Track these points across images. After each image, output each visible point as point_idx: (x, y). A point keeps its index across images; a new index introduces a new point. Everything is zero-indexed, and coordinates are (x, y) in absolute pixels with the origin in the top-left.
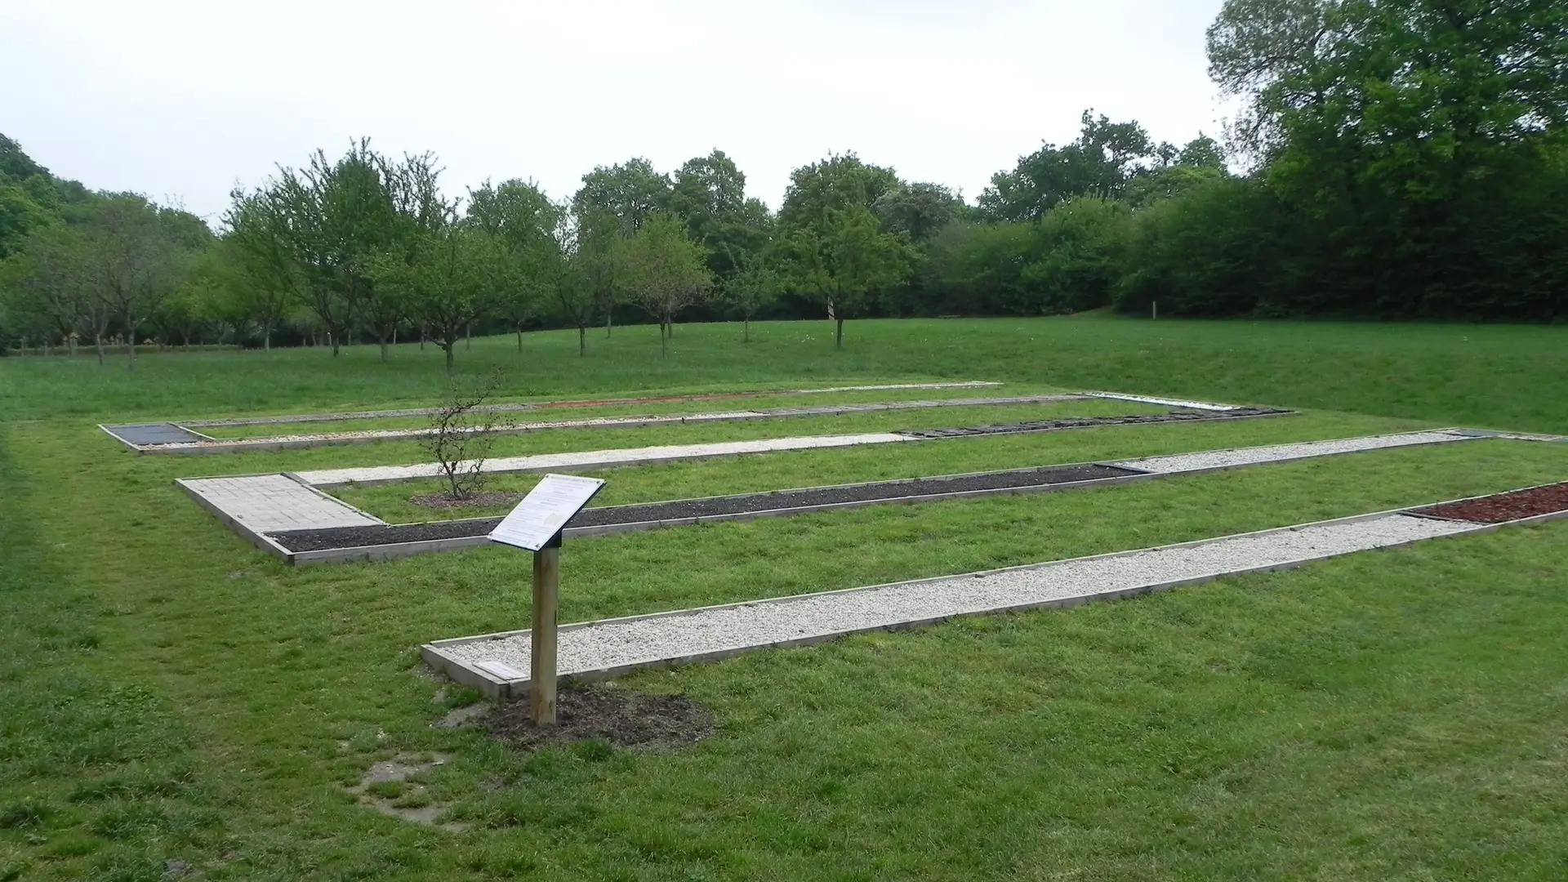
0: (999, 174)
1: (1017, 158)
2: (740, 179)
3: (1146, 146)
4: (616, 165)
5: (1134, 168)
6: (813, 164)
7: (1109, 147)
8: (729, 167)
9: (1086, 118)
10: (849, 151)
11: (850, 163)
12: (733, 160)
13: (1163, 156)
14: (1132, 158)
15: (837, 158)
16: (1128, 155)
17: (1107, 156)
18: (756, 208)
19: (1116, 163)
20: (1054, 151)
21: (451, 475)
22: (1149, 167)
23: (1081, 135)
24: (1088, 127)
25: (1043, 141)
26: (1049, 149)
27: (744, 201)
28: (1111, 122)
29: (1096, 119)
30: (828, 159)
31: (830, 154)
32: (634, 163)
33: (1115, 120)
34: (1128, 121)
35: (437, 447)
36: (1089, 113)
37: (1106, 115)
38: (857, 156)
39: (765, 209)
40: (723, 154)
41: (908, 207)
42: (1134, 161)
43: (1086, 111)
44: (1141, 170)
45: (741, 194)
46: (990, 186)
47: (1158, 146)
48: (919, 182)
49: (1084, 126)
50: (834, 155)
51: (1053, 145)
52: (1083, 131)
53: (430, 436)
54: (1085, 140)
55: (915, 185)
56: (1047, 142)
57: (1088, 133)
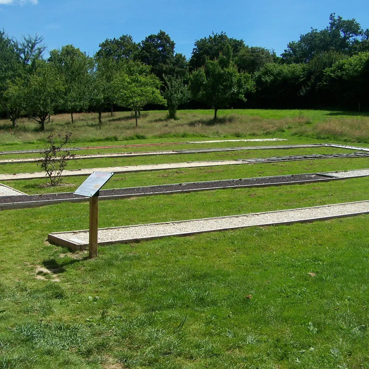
0: (291, 43)
1: (300, 36)
2: (172, 45)
3: (359, 31)
4: (115, 38)
5: (353, 41)
6: (205, 38)
7: (342, 31)
8: (167, 39)
9: (332, 17)
10: (222, 32)
11: (222, 37)
12: (169, 36)
13: (367, 36)
14: (352, 36)
15: (216, 35)
16: (351, 35)
17: (341, 35)
18: (180, 58)
19: (345, 38)
20: (317, 32)
21: (50, 177)
22: (360, 41)
23: (329, 25)
24: (333, 21)
25: (312, 28)
26: (315, 32)
27: (174, 55)
28: (343, 19)
29: (336, 18)
30: (213, 36)
31: (213, 34)
32: (123, 38)
33: (345, 19)
34: (351, 19)
35: (44, 165)
36: (333, 15)
37: (341, 16)
38: (226, 35)
39: (184, 59)
40: (165, 33)
41: (249, 58)
42: (353, 38)
43: (332, 14)
44: (356, 42)
45: (173, 52)
46: (287, 49)
47: (364, 31)
48: (254, 47)
49: (330, 21)
50: (215, 34)
51: (316, 30)
52: (330, 23)
53: (41, 161)
54: (331, 27)
55: (252, 48)
56: (313, 28)
57: (332, 25)
